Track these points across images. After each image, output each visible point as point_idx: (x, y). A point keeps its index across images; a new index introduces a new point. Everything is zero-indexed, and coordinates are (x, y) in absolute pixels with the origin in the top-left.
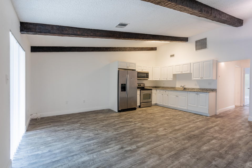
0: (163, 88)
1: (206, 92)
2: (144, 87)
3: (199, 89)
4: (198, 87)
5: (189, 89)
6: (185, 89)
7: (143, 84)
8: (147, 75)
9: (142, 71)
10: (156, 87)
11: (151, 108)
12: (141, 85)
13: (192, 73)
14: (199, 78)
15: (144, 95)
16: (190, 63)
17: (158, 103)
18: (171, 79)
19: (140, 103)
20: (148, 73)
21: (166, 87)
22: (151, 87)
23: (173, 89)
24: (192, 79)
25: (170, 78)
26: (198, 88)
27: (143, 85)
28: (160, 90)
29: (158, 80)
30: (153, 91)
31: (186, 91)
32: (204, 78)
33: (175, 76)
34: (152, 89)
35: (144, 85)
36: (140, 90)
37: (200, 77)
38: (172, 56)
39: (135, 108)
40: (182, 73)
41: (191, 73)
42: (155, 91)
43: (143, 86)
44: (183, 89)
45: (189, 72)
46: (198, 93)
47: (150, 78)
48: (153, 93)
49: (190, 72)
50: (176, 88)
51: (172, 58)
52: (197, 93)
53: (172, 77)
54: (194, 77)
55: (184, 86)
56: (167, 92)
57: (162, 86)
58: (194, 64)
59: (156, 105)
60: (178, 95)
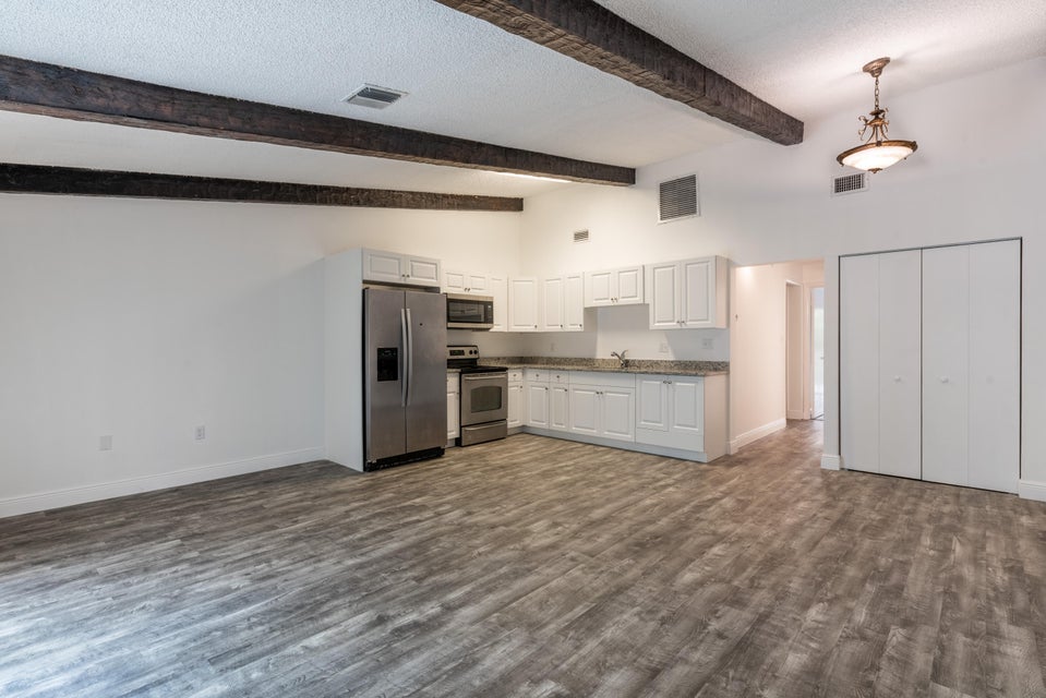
0: (550, 361)
2: (475, 360)
3: (672, 362)
4: (670, 357)
5: (639, 364)
6: (627, 363)
7: (473, 349)
8: (486, 310)
9: (467, 293)
10: (524, 361)
11: (503, 444)
12: (462, 353)
13: (648, 305)
14: (673, 321)
15: (475, 392)
16: (644, 267)
17: (531, 423)
18: (577, 328)
19: (461, 427)
20: (491, 303)
21: (561, 359)
22: (504, 358)
23: (587, 364)
24: (652, 328)
25: (574, 322)
26: (672, 359)
27: (471, 352)
28: (538, 372)
29: (530, 329)
30: (510, 375)
31: (631, 373)
32: (690, 324)
33: (590, 313)
34: (505, 369)
35: (475, 352)
36: (461, 374)
37: (676, 320)
38: (581, 236)
39: (439, 448)
40: (616, 303)
41: (646, 302)
42: (519, 374)
43: (473, 356)
44: (619, 366)
45: (639, 300)
46: (671, 378)
47: (501, 324)
48: (509, 384)
49: (642, 302)
50: (597, 360)
51: (582, 244)
52: (665, 378)
53: (580, 318)
54: (656, 320)
55: (623, 354)
56: (564, 377)
57: (547, 353)
58: (657, 271)
59: (523, 431)
60: (603, 390)
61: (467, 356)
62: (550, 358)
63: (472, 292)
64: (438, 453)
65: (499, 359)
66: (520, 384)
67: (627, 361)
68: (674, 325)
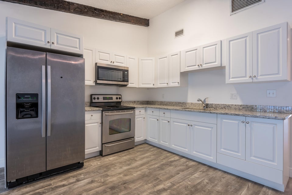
0: (162, 103)
1: (276, 118)
2: (120, 102)
3: (241, 106)
5: (216, 107)
6: (207, 106)
7: (118, 97)
8: (124, 74)
9: (112, 64)
10: (148, 103)
12: (112, 98)
13: (225, 67)
14: (245, 77)
15: (112, 122)
16: (221, 41)
17: (150, 139)
18: (176, 85)
19: (102, 144)
20: (127, 71)
21: (167, 102)
22: (138, 102)
23: (183, 107)
24: (226, 83)
25: (175, 81)
26: (240, 104)
27: (117, 98)
28: (153, 110)
29: (151, 86)
30: (137, 111)
31: (214, 113)
32: (261, 78)
33: (184, 75)
35: (120, 98)
36: (102, 111)
37: (248, 75)
38: (179, 33)
39: (79, 163)
40: (201, 68)
41: (223, 65)
42: (143, 111)
43: (119, 100)
44: (202, 108)
45: (217, 64)
46: (249, 119)
47: (134, 81)
48: (136, 117)
49: (220, 66)
50: (188, 103)
52: (243, 118)
53: (178, 79)
54: (231, 77)
55: (205, 101)
56: (168, 114)
57: (160, 99)
58: (231, 42)
59: (145, 142)
60: (192, 123)
61: (114, 100)
62: (162, 102)
63: (115, 64)
64: (79, 166)
65: (135, 102)
66: (144, 116)
67: (207, 105)
68: (247, 79)
